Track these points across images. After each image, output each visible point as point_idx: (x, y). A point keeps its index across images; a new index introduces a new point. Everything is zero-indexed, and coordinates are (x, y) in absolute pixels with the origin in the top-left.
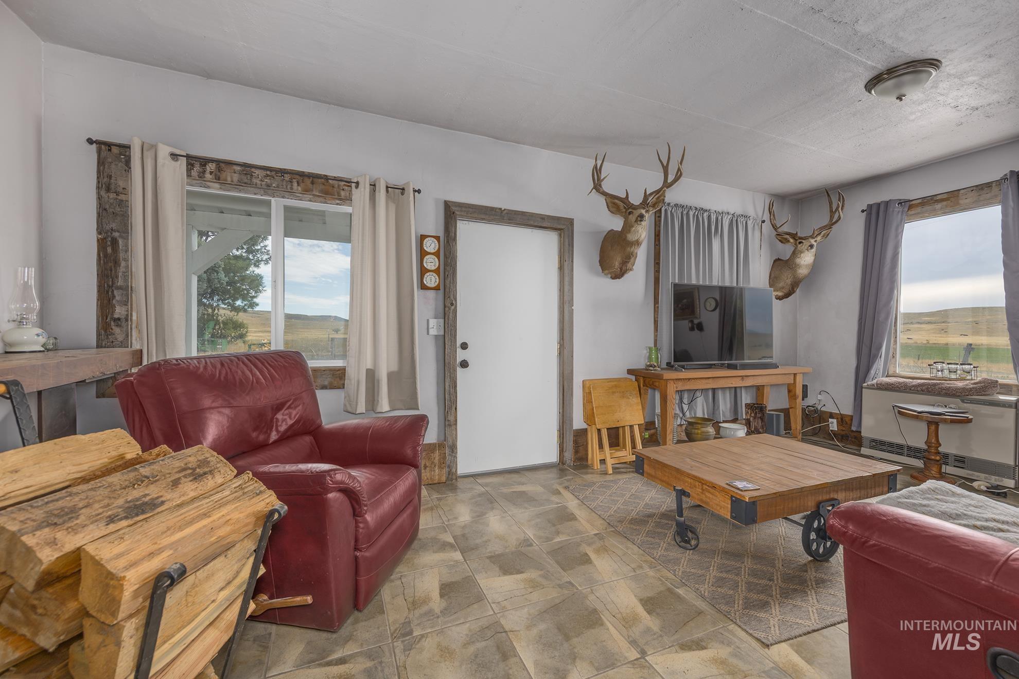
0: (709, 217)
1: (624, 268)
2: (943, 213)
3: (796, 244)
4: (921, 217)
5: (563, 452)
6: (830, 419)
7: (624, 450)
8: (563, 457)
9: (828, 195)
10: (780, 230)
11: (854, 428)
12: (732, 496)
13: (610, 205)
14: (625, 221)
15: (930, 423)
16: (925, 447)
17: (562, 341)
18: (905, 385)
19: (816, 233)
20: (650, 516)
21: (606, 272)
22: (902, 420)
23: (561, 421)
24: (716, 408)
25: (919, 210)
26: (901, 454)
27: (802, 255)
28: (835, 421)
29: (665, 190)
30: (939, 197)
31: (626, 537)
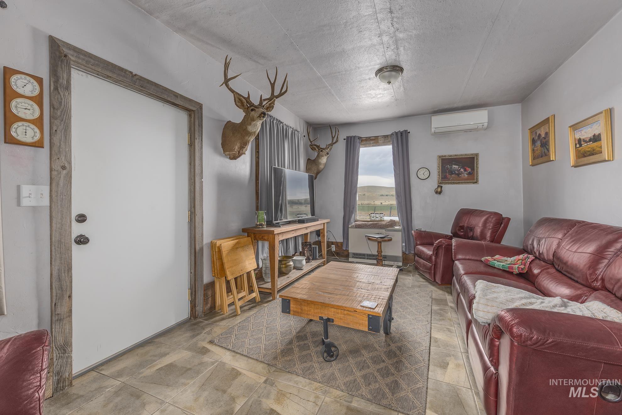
0: (283, 126)
1: (241, 152)
2: (372, 146)
3: (319, 151)
4: (365, 146)
5: (195, 307)
6: (332, 245)
7: (242, 291)
8: (195, 312)
9: (331, 128)
10: (313, 143)
11: (344, 249)
12: (369, 315)
13: (237, 99)
14: (245, 115)
15: (378, 242)
16: (377, 254)
17: (193, 209)
18: (366, 225)
19: (327, 147)
20: (291, 342)
21: (227, 153)
22: (369, 241)
23: (193, 281)
24: (288, 248)
25: (365, 142)
26: (364, 258)
27: (322, 158)
28: (334, 246)
29: (275, 100)
30: (372, 138)
31: (289, 372)
